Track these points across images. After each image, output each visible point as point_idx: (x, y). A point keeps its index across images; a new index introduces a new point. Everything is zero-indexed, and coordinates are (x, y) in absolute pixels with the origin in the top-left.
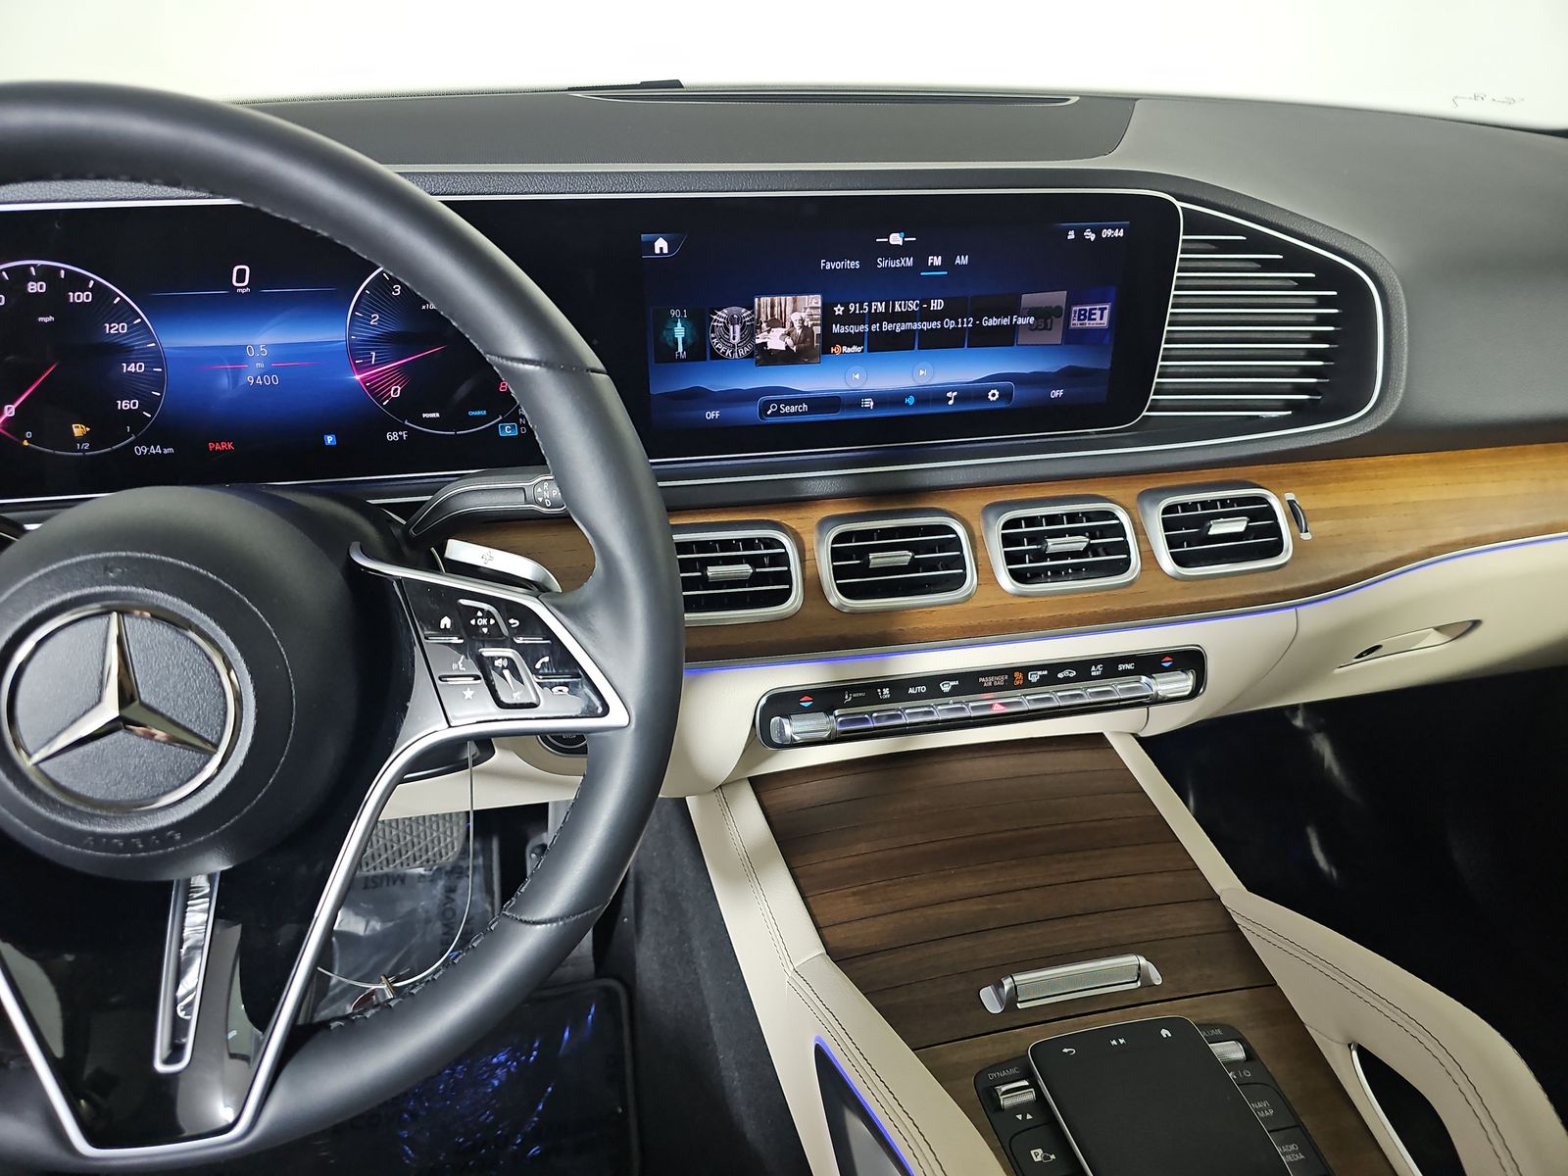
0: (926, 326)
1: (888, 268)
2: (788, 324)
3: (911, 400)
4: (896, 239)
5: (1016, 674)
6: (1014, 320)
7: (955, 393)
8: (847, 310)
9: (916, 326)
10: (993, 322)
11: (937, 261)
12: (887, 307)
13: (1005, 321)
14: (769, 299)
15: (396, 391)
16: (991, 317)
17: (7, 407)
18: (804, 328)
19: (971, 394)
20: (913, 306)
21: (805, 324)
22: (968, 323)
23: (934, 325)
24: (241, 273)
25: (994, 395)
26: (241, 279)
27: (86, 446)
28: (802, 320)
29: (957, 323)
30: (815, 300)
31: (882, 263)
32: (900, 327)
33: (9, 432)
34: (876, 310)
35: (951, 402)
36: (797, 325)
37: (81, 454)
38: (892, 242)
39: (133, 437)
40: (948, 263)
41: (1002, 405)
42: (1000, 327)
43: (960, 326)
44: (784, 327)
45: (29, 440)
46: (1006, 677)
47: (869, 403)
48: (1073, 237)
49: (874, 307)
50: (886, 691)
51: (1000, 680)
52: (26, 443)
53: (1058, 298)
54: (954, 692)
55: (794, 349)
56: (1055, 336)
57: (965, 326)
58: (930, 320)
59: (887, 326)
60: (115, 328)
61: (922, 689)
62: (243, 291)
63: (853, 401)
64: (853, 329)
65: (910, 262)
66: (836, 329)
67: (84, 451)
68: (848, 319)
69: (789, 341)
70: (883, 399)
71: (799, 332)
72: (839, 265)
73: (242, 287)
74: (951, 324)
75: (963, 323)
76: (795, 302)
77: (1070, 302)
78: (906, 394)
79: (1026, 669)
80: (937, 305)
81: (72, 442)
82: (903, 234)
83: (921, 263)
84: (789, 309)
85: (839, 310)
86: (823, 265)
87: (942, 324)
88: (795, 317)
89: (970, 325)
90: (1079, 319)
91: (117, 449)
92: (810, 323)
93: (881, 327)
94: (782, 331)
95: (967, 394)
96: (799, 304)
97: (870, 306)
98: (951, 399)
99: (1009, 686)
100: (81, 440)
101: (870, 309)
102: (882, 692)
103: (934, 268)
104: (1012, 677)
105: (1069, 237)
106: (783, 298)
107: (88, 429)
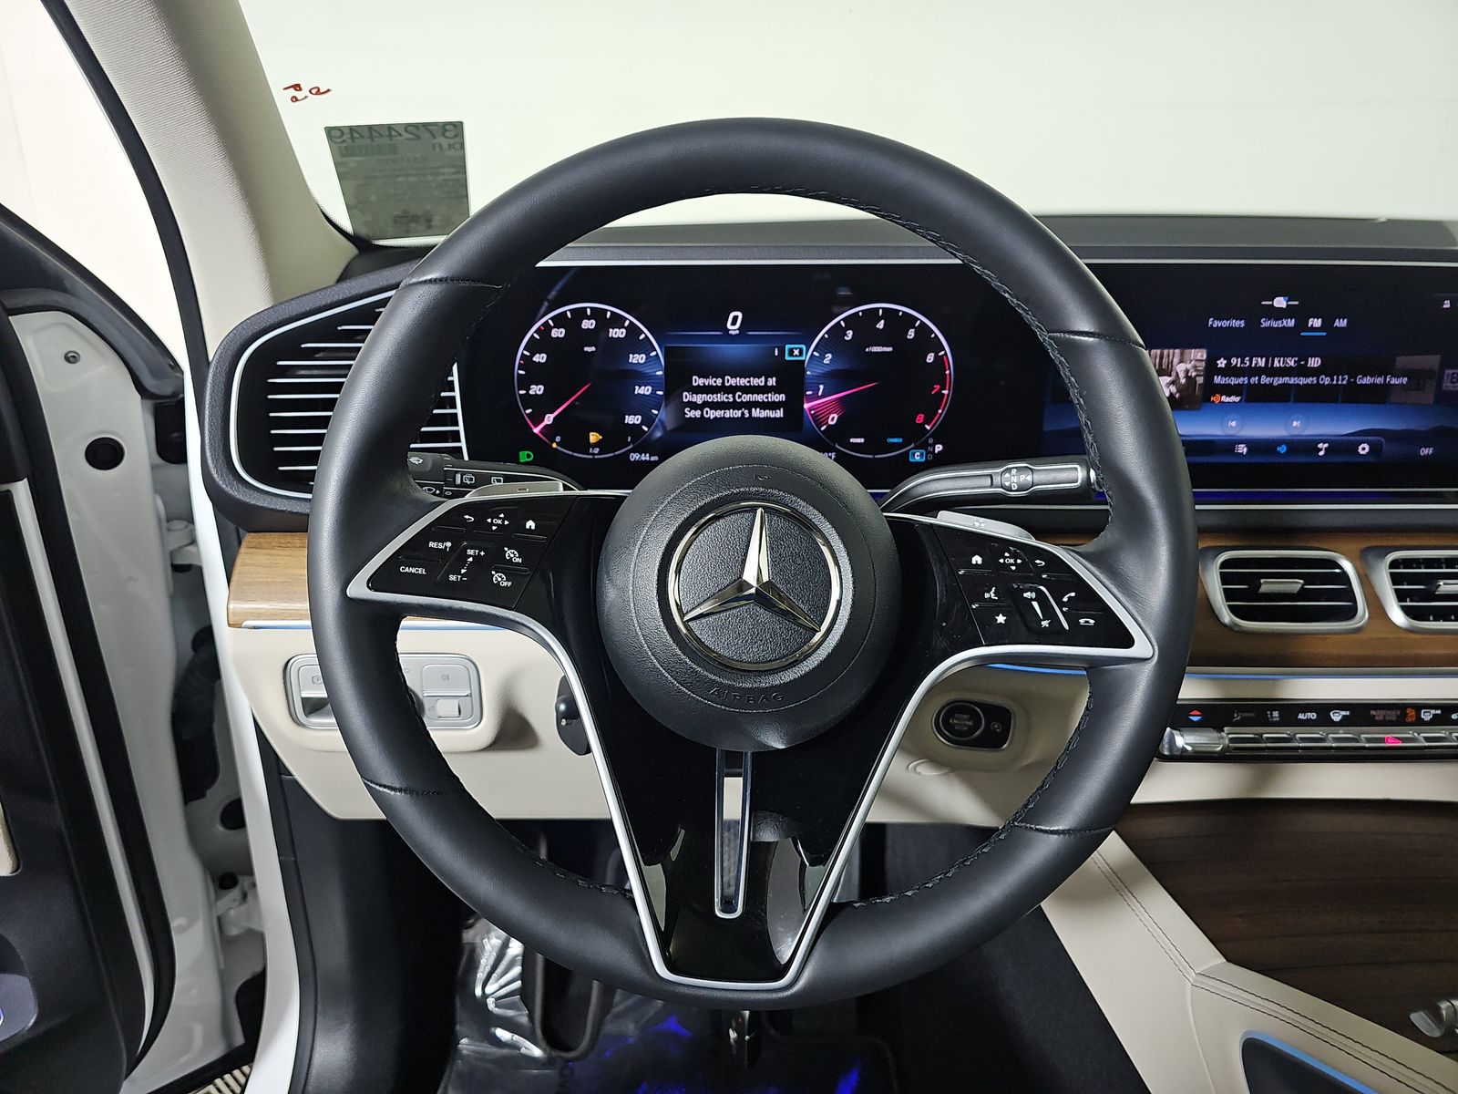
0: (1302, 381)
1: (1271, 328)
2: (1174, 374)
3: (1282, 449)
4: (1280, 302)
5: (1409, 710)
6: (1388, 380)
7: (1326, 445)
8: (1229, 363)
9: (1293, 381)
10: (1367, 380)
11: (1317, 323)
12: (1267, 362)
13: (1379, 380)
14: (1159, 351)
15: (833, 419)
16: (1365, 376)
17: (548, 415)
18: (1187, 377)
19: (1342, 446)
20: (1291, 362)
21: (1189, 374)
22: (1343, 380)
23: (1309, 380)
24: (736, 318)
25: (1364, 449)
26: (734, 323)
27: (596, 451)
28: (1187, 371)
29: (1332, 380)
30: (1201, 354)
31: (1265, 323)
32: (1277, 381)
33: (545, 436)
34: (1256, 364)
35: (1321, 453)
36: (1182, 375)
37: (591, 457)
38: (1276, 305)
39: (631, 446)
40: (1327, 325)
41: (1371, 459)
42: (1374, 385)
43: (1335, 382)
44: (1170, 376)
45: (558, 444)
46: (1399, 713)
47: (1242, 449)
48: (1448, 306)
49: (1254, 362)
50: (1276, 714)
51: (1392, 715)
52: (554, 445)
53: (1432, 361)
54: (1344, 722)
55: (1177, 396)
56: (1428, 397)
57: (1340, 382)
58: (1306, 376)
59: (1265, 380)
60: (637, 359)
61: (1313, 716)
62: (733, 333)
63: (1228, 445)
64: (1233, 381)
65: (1291, 323)
66: (1218, 380)
67: (594, 454)
68: (1230, 371)
69: (1173, 389)
70: (1255, 445)
71: (1183, 381)
72: (1225, 324)
73: (733, 329)
74: (1327, 381)
75: (1338, 380)
76: (1182, 354)
77: (1444, 366)
78: (1279, 442)
79: (1418, 707)
80: (1314, 362)
81: (587, 446)
82: (1287, 298)
83: (1302, 324)
84: (1176, 360)
85: (1222, 363)
86: (1210, 323)
87: (1318, 380)
88: (1180, 368)
89: (1345, 382)
90: (1452, 382)
91: (619, 455)
92: (1194, 374)
93: (1259, 380)
94: (1169, 379)
95: (1338, 446)
96: (1186, 357)
97: (1251, 361)
98: (1321, 450)
99: (1401, 722)
100: (594, 446)
101: (1251, 363)
102: (1272, 714)
103: (1313, 329)
104: (1403, 713)
105: (1445, 306)
106: (1171, 351)
107: (601, 437)
